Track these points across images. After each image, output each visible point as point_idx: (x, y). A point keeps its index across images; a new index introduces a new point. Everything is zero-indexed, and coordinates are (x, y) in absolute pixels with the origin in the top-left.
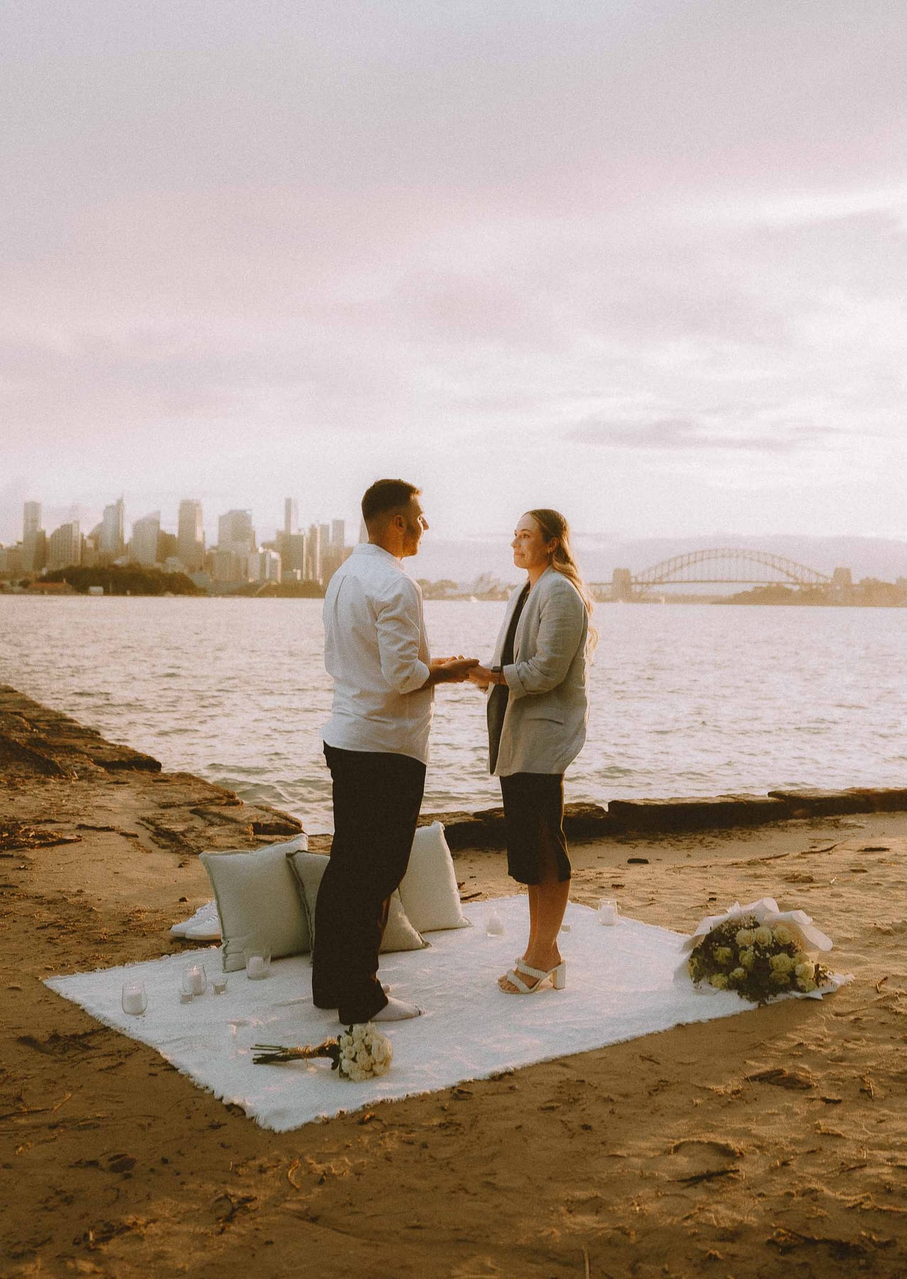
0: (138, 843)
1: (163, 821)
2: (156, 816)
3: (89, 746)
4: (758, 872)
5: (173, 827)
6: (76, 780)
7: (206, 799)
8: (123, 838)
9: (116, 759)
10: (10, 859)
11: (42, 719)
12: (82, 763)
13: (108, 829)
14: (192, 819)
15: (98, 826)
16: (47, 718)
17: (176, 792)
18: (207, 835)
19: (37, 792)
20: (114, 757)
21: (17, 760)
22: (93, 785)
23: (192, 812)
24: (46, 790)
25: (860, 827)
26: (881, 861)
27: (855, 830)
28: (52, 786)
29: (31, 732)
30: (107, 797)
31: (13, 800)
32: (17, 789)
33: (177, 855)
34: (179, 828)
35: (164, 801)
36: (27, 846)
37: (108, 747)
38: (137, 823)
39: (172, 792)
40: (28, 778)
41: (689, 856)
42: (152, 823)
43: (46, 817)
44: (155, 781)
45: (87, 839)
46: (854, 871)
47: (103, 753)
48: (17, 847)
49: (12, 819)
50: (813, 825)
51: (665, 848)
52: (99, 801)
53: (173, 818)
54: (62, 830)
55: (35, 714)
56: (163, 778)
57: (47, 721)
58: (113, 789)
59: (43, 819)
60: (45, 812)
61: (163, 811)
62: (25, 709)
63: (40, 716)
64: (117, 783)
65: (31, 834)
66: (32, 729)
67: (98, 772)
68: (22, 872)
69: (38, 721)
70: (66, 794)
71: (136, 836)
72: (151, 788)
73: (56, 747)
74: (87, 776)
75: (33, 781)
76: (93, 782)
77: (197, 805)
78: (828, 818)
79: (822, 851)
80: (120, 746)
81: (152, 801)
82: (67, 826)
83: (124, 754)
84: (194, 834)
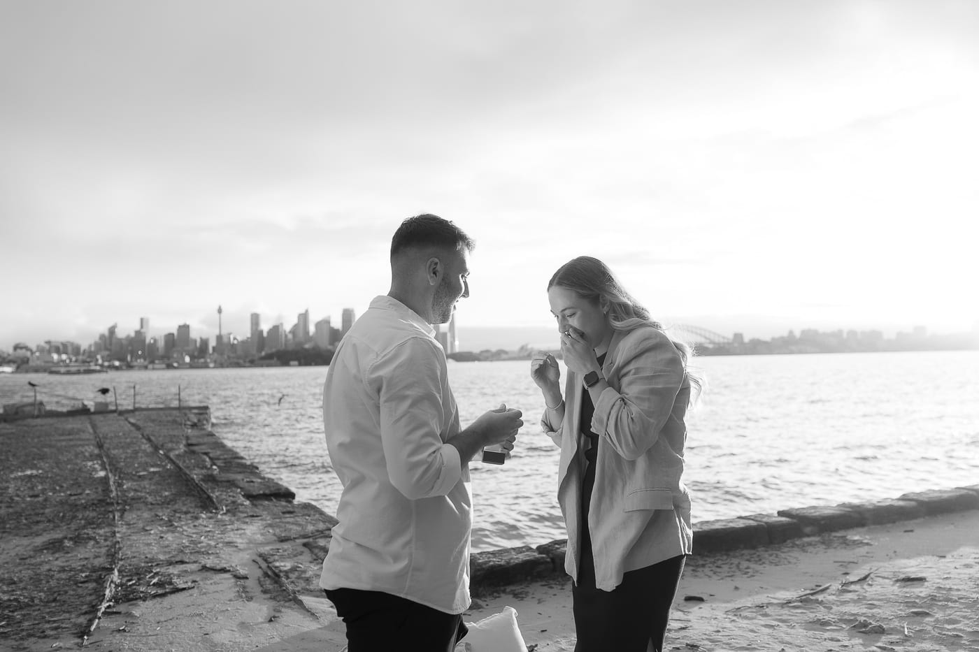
0: (244, 587)
1: (276, 557)
2: (271, 552)
3: (245, 480)
4: (820, 616)
5: (282, 564)
6: (222, 515)
7: (318, 531)
8: (233, 580)
9: (261, 492)
10: (117, 615)
11: (222, 457)
12: (233, 497)
13: (224, 570)
14: (301, 554)
15: (218, 567)
16: (226, 456)
17: (296, 524)
18: (307, 575)
19: (185, 528)
20: (261, 489)
21: (187, 495)
22: (233, 519)
23: (305, 545)
24: (195, 526)
25: (867, 544)
26: (933, 598)
27: (866, 548)
28: (200, 521)
29: (211, 468)
30: (240, 532)
31: (162, 537)
32: (172, 525)
33: (273, 603)
34: (286, 565)
35: (283, 535)
36: (140, 598)
37: (259, 480)
38: (254, 561)
39: (293, 524)
40: (186, 513)
41: (736, 588)
42: (266, 560)
43: (178, 559)
44: (284, 513)
45: (201, 583)
46: (917, 614)
47: (254, 486)
48: (132, 600)
49: (151, 561)
50: (828, 544)
51: (710, 577)
52: (231, 536)
53: (286, 553)
54: (186, 571)
55: (218, 453)
56: (291, 510)
57: (225, 459)
58: (247, 523)
59: (177, 559)
60: (182, 551)
61: (278, 546)
62: (214, 448)
63: (221, 455)
64: (253, 516)
65: (155, 580)
66: (211, 466)
67: (242, 505)
68: (118, 636)
69: (218, 459)
70: (208, 529)
71: (247, 578)
72: (278, 520)
73: (221, 482)
74: (233, 510)
75: (189, 516)
76: (234, 516)
77: (310, 537)
78: (834, 534)
79: (859, 580)
80: (269, 479)
81: (274, 535)
82: (194, 567)
83: (269, 487)
84: (296, 573)
